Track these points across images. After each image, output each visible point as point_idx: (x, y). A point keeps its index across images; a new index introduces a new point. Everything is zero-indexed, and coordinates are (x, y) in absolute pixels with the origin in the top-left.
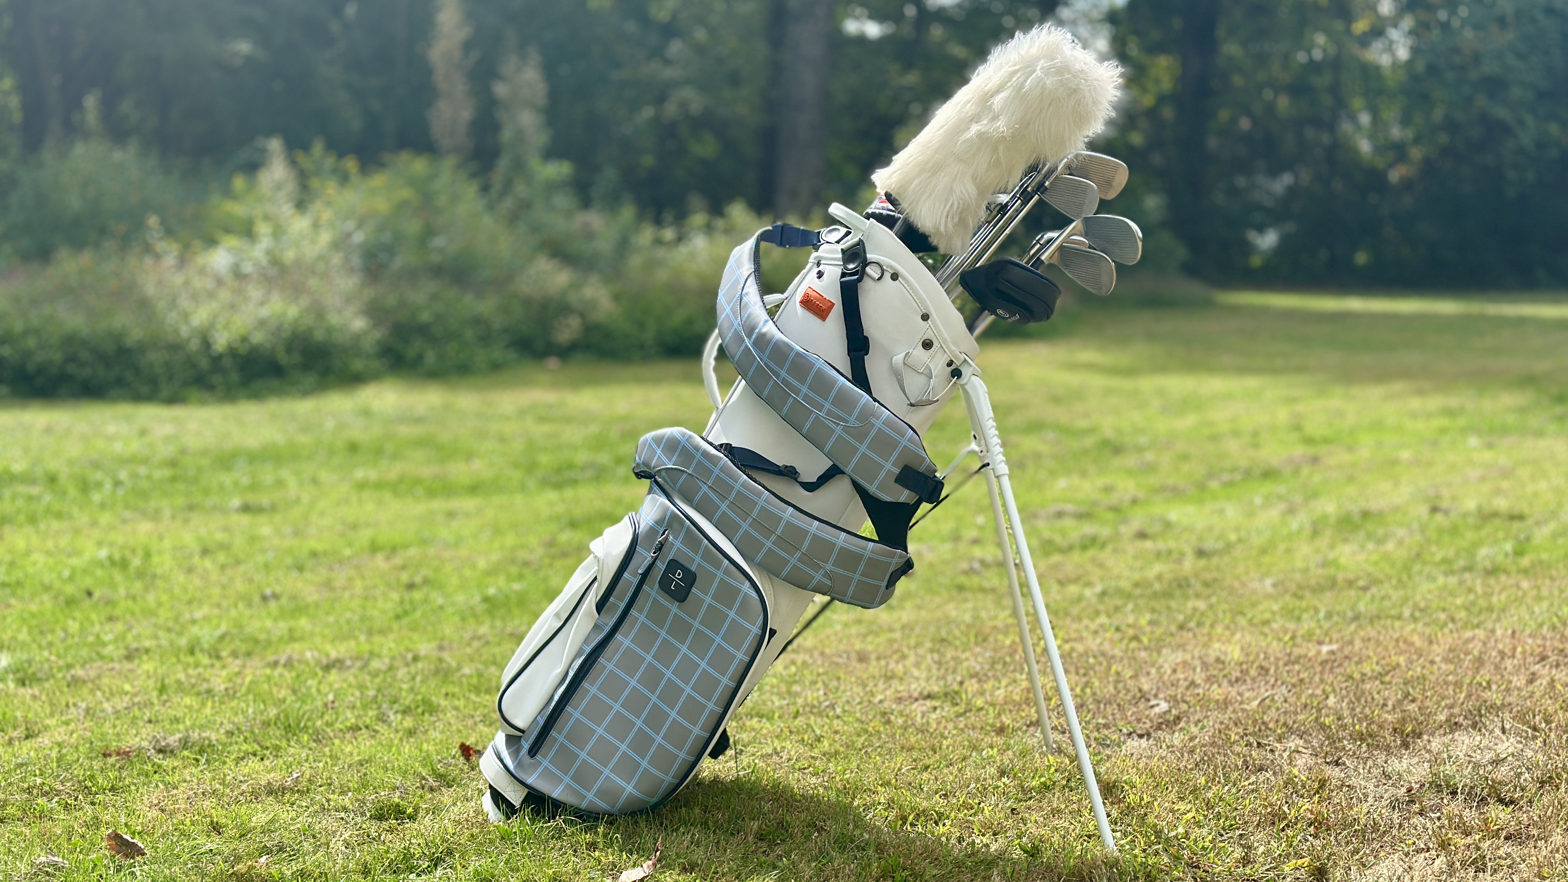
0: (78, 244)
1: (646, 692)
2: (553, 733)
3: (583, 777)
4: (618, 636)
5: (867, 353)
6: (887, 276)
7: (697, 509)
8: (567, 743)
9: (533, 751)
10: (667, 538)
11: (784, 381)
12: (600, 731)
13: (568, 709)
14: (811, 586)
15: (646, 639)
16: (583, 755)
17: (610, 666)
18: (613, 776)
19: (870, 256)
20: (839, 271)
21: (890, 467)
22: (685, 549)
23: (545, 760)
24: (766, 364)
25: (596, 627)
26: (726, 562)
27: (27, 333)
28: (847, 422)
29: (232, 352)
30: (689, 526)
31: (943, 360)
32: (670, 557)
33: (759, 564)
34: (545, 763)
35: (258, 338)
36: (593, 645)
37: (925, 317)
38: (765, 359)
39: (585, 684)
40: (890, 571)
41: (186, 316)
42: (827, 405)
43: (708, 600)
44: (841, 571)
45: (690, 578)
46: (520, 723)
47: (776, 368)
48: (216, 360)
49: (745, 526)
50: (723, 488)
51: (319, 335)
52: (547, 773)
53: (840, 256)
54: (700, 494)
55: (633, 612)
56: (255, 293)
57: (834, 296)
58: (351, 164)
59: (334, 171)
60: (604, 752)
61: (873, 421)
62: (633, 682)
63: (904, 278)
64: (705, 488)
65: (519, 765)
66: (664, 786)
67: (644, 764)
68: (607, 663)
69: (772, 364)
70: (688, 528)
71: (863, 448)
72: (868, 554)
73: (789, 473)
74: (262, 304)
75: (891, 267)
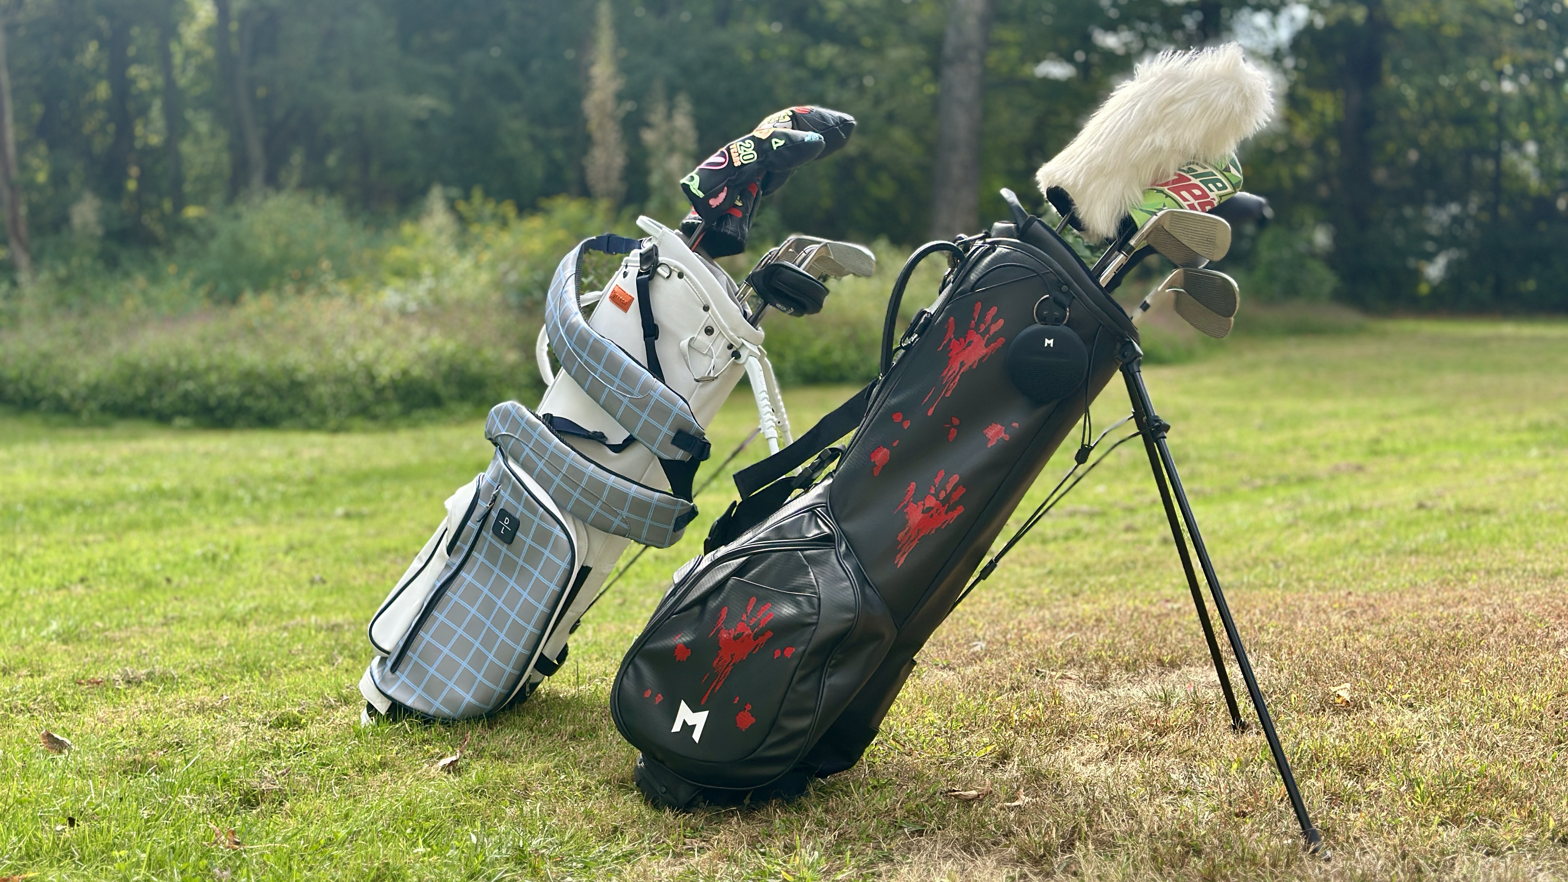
0: (259, 288)
1: (483, 619)
2: (409, 653)
3: (432, 688)
4: (463, 574)
5: (657, 338)
6: (675, 275)
7: (524, 467)
8: (420, 661)
9: (394, 669)
10: (498, 492)
11: (586, 362)
12: (446, 651)
13: (421, 633)
14: (612, 529)
15: (484, 574)
16: (432, 671)
17: (456, 598)
18: (457, 689)
19: (661, 259)
20: (637, 270)
21: (666, 431)
22: (511, 500)
23: (403, 676)
24: (574, 349)
25: (447, 566)
26: (541, 510)
27: (209, 369)
28: (632, 394)
29: (394, 384)
30: (514, 482)
31: (722, 344)
32: (501, 507)
33: (571, 512)
34: (403, 678)
35: (417, 371)
36: (442, 581)
37: (706, 308)
38: (573, 344)
39: (435, 613)
40: (675, 516)
41: (353, 351)
42: (617, 381)
43: (529, 541)
44: (633, 516)
45: (515, 524)
46: (387, 647)
47: (580, 352)
48: (379, 392)
49: (557, 480)
50: (540, 449)
51: (475, 367)
52: (405, 686)
53: (638, 259)
54: (525, 454)
55: (474, 553)
56: (417, 330)
57: (633, 292)
58: (509, 209)
59: (494, 216)
60: (448, 668)
61: (652, 393)
62: (473, 611)
63: (688, 277)
64: (527, 450)
65: (383, 679)
66: (495, 696)
67: (480, 677)
68: (453, 596)
69: (577, 349)
70: (514, 484)
71: (645, 416)
72: (654, 502)
73: (599, 438)
74: (422, 340)
75: (676, 267)
